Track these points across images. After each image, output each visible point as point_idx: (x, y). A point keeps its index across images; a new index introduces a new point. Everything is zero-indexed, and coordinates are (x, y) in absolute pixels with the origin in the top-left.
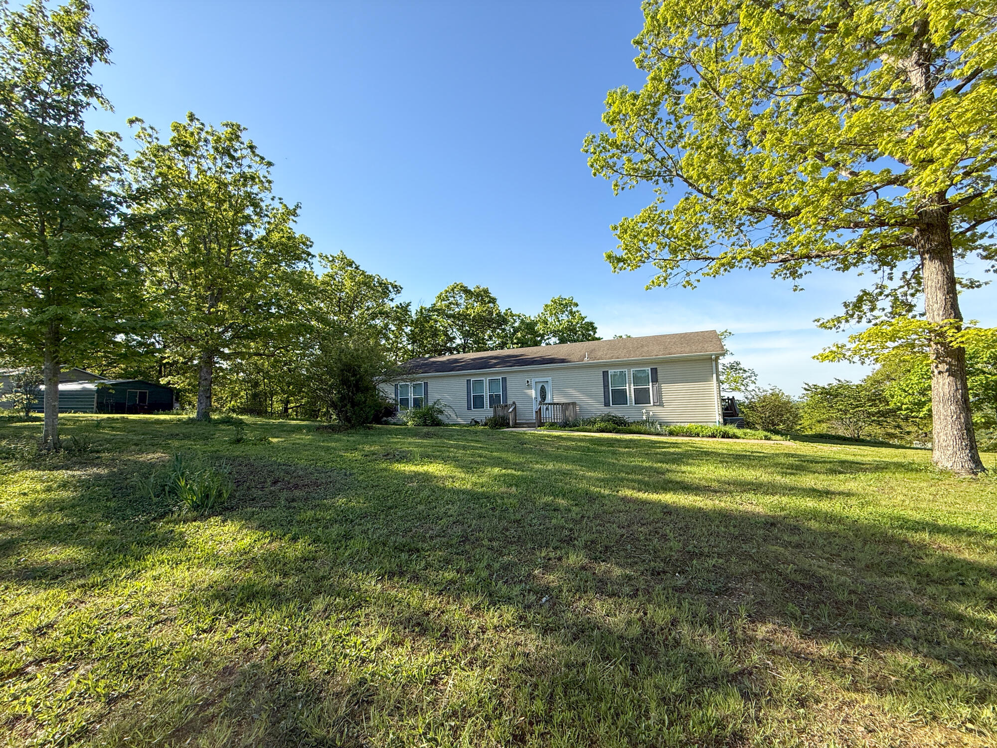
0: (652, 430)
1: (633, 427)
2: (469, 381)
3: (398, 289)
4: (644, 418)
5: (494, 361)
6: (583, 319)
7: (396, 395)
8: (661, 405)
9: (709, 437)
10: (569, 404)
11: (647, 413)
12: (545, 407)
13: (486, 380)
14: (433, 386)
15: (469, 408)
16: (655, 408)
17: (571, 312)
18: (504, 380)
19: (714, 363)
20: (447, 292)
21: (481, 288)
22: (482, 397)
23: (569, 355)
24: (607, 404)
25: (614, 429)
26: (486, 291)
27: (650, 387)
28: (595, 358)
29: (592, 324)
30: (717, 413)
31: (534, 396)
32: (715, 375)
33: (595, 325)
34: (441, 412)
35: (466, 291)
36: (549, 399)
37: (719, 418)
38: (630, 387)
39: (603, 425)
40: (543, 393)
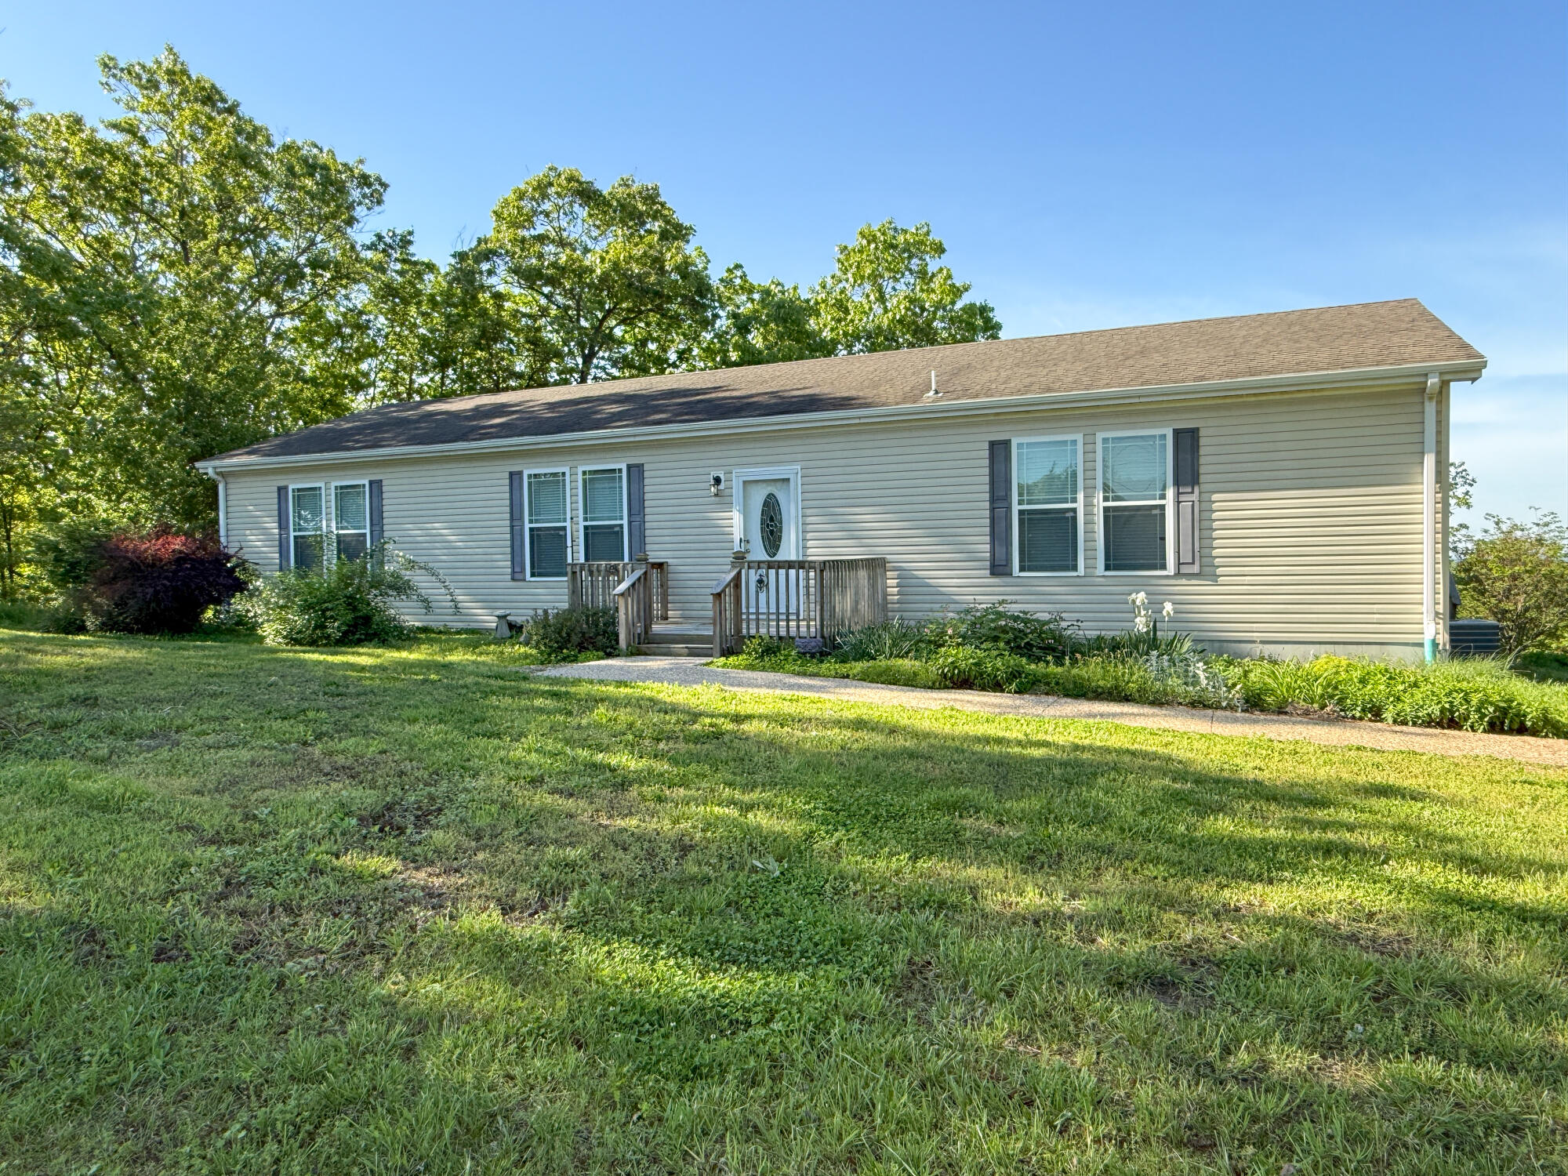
0: (1174, 683)
1: (1092, 670)
2: (515, 477)
3: (374, 189)
4: (1141, 624)
5: (615, 408)
6: (957, 292)
7: (283, 525)
8: (1207, 572)
9: (1429, 723)
10: (852, 565)
11: (1155, 604)
12: (754, 577)
13: (574, 473)
14: (399, 488)
15: (516, 575)
16: (1185, 586)
17: (923, 275)
18: (636, 472)
19: (1430, 408)
20: (521, 196)
21: (635, 188)
22: (558, 535)
23: (876, 386)
24: (999, 568)
25: (1014, 675)
26: (651, 197)
27: (1169, 502)
28: (965, 393)
29: (984, 310)
30: (1427, 608)
31: (737, 533)
32: (1430, 461)
33: (997, 317)
34: (401, 587)
35: (587, 195)
36: (789, 551)
37: (1433, 630)
38: (1088, 505)
39: (962, 656)
40: (771, 528)
